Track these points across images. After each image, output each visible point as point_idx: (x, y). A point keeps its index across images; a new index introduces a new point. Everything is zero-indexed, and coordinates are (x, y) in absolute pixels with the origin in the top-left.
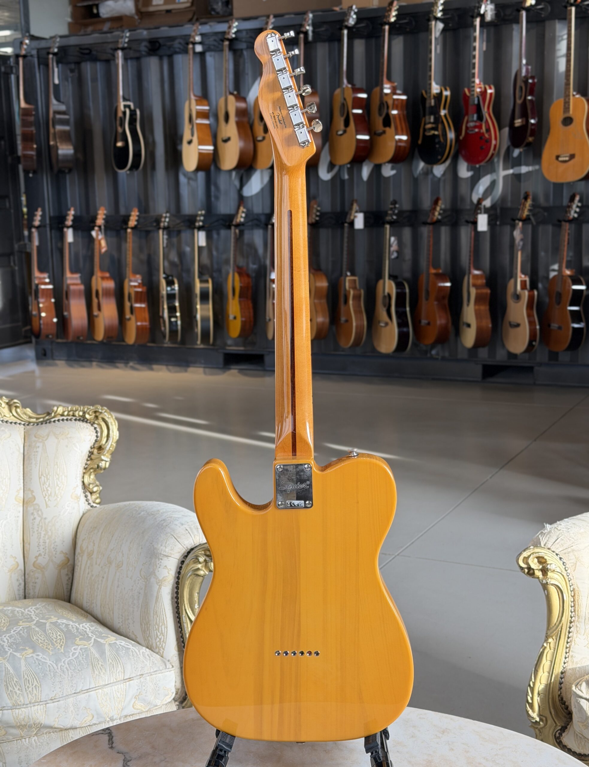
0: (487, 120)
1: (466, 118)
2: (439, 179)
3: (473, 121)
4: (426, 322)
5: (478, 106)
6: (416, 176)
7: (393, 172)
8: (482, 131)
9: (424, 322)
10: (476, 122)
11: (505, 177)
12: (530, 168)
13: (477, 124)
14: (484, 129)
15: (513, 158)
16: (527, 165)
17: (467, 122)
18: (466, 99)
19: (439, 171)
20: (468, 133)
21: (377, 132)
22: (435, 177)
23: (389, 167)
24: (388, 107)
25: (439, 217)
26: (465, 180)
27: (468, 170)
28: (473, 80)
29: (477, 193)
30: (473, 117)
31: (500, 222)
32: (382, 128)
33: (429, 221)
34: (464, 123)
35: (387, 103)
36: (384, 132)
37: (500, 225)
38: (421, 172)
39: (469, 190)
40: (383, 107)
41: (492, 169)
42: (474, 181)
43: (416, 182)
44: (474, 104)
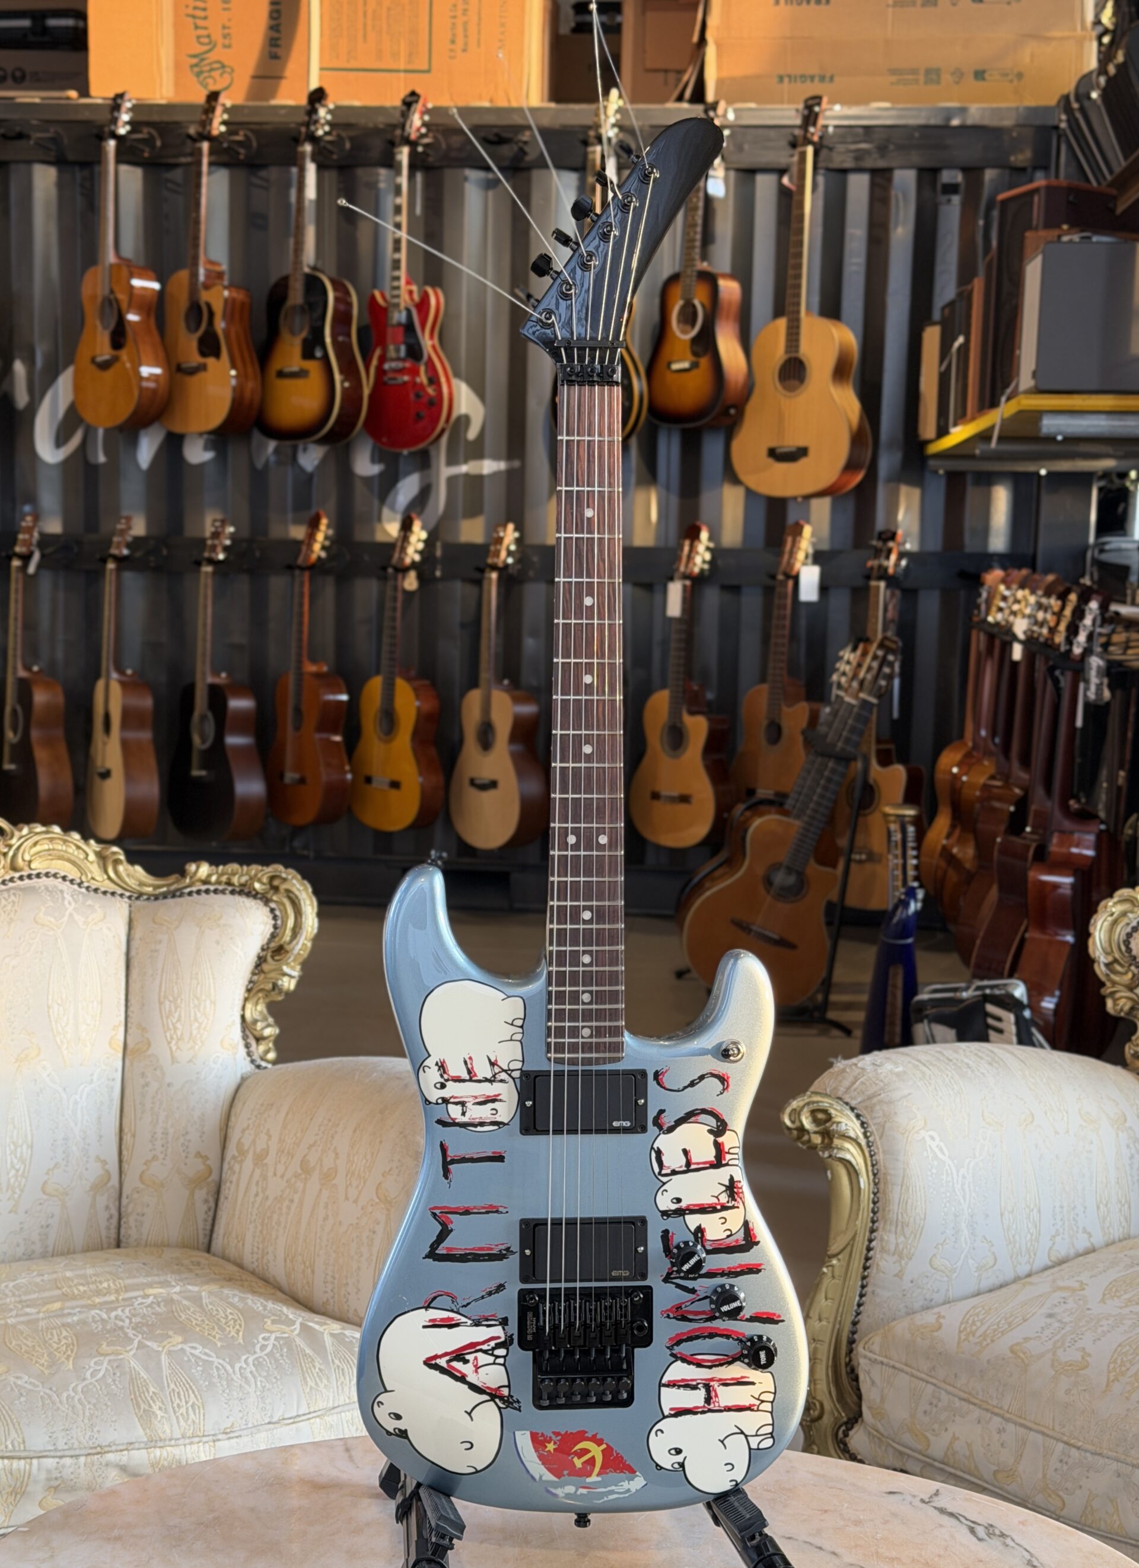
0: (430, 359)
1: (378, 352)
2: (310, 477)
3: (398, 359)
4: (297, 776)
5: (409, 328)
6: (259, 465)
7: (208, 456)
8: (418, 380)
9: (290, 776)
10: (403, 360)
11: (452, 481)
12: (501, 466)
13: (408, 365)
14: (423, 378)
15: (466, 440)
16: (496, 457)
17: (383, 359)
18: (377, 313)
19: (311, 458)
20: (385, 384)
21: (184, 366)
22: (302, 470)
23: (200, 443)
24: (211, 314)
25: (323, 554)
26: (368, 480)
27: (373, 461)
28: (396, 273)
29: (393, 508)
30: (398, 350)
31: (443, 571)
32: (196, 359)
33: (300, 561)
34: (375, 362)
35: (209, 306)
36: (203, 368)
37: (443, 579)
38: (272, 459)
39: (376, 502)
40: (197, 312)
41: (424, 462)
42: (387, 484)
43: (258, 478)
44: (399, 324)
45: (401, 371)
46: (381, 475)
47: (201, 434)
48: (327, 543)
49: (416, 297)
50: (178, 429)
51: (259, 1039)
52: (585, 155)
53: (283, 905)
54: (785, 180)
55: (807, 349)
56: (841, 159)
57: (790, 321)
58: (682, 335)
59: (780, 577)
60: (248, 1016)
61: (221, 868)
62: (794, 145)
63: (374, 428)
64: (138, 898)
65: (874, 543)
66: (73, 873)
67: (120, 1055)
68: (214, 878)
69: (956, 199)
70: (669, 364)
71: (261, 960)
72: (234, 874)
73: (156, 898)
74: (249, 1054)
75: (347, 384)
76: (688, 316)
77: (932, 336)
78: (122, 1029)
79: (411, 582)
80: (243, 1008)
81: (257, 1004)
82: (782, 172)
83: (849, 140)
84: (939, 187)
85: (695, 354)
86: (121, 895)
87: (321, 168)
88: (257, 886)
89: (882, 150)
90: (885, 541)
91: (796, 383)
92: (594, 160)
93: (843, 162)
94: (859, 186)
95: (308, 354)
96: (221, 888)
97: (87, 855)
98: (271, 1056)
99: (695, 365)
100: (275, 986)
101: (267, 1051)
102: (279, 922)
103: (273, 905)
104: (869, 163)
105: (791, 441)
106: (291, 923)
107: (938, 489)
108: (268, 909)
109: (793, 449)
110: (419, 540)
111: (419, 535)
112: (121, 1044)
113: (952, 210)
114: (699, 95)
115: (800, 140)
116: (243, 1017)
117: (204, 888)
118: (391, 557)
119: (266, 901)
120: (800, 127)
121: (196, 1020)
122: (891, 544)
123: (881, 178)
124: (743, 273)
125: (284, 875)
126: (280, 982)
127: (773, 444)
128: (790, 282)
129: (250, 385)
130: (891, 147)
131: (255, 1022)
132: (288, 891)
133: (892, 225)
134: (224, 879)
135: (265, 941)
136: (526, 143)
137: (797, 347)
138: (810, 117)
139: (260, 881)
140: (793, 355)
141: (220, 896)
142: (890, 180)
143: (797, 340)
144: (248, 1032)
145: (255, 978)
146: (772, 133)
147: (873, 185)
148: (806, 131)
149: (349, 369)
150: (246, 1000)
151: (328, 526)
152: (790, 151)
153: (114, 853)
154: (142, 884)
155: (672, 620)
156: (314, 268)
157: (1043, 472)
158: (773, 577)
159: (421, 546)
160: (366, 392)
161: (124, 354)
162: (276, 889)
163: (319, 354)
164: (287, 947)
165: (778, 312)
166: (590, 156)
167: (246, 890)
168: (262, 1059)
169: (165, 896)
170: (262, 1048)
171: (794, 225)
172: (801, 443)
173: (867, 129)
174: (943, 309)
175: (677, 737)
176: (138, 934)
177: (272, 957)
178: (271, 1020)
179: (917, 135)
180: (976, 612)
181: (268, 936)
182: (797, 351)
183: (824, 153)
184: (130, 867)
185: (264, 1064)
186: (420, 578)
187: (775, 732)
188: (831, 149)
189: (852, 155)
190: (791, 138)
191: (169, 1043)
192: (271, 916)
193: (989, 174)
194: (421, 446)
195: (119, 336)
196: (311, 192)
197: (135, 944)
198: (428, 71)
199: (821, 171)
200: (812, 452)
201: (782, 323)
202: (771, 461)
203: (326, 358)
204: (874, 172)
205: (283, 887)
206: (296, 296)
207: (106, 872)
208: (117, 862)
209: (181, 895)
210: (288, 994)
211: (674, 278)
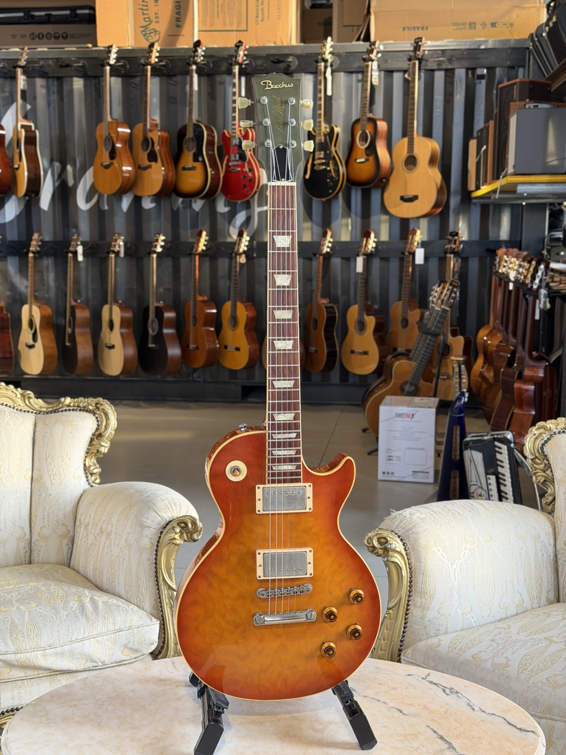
0: (249, 160)
1: (226, 158)
2: (198, 213)
3: (235, 160)
4: (195, 346)
5: (240, 146)
6: (175, 209)
7: (153, 205)
8: (244, 170)
9: (192, 346)
10: (238, 161)
11: (259, 214)
13: (240, 163)
14: (246, 169)
17: (228, 161)
18: (226, 140)
19: (198, 205)
20: (230, 172)
21: (142, 166)
22: (194, 211)
23: (149, 200)
24: (153, 143)
25: (204, 248)
26: (223, 214)
27: (225, 206)
28: (234, 122)
29: (234, 227)
30: (235, 157)
31: (257, 254)
32: (146, 163)
33: (194, 251)
34: (225, 162)
35: (152, 139)
36: (150, 167)
37: (257, 257)
38: (181, 206)
39: (227, 224)
40: (147, 142)
41: (248, 206)
42: (232, 215)
43: (175, 215)
44: (236, 145)
45: (237, 166)
46: (229, 212)
47: (149, 196)
48: (206, 243)
49: (243, 133)
50: (139, 194)
51: (92, 474)
52: (317, 67)
53: (102, 416)
54: (406, 76)
55: (417, 152)
56: (431, 65)
57: (409, 139)
58: (361, 146)
59: (407, 254)
60: (87, 464)
61: (76, 399)
62: (410, 60)
63: (226, 191)
64: (39, 413)
65: (449, 237)
66: (10, 403)
67: (30, 482)
68: (72, 404)
69: (484, 82)
70: (356, 160)
71: (92, 440)
72: (81, 402)
73: (47, 413)
74: (87, 481)
75: (213, 172)
76: (364, 138)
77: (473, 144)
78: (31, 471)
79: (243, 260)
80: (85, 460)
81: (91, 459)
82: (405, 71)
83: (435, 56)
84: (476, 76)
85: (367, 155)
86: (32, 412)
87: (200, 75)
88: (90, 407)
89: (450, 60)
90: (453, 236)
91: (413, 166)
92: (321, 69)
93: (432, 66)
94: (439, 77)
95: (196, 159)
96: (75, 408)
97: (17, 395)
98: (98, 481)
99: (367, 160)
100: (98, 451)
101: (96, 479)
102: (100, 423)
103: (97, 416)
104: (444, 67)
105: (410, 193)
106: (104, 424)
107: (476, 212)
108: (95, 417)
109: (411, 196)
110: (246, 241)
111: (246, 239)
112: (30, 477)
113: (481, 87)
114: (367, 38)
115: (413, 58)
116: (85, 465)
117: (68, 408)
118: (234, 248)
119: (94, 414)
120: (413, 51)
121: (62, 466)
122: (456, 238)
123: (450, 73)
124: (388, 118)
125: (101, 403)
126: (100, 449)
127: (402, 194)
128: (409, 121)
129: (171, 174)
130: (454, 59)
131: (90, 466)
132: (103, 409)
133: (455, 94)
134: (76, 404)
135: (94, 432)
136: (290, 62)
137: (413, 150)
138: (417, 47)
139: (91, 405)
140: (411, 154)
141: (75, 412)
142: (454, 74)
143: (413, 148)
144: (87, 471)
145: (90, 447)
146: (400, 54)
147: (446, 76)
148: (415, 53)
149: (214, 166)
150: (86, 457)
151: (206, 235)
152: (408, 62)
153: (28, 394)
154: (41, 407)
155: (358, 273)
156: (198, 121)
157: (524, 204)
158: (403, 254)
159: (247, 243)
160: (222, 175)
161: (115, 162)
162: (98, 408)
163: (200, 159)
164: (103, 434)
165: (404, 135)
166: (319, 68)
167: (86, 409)
168: (93, 483)
169: (51, 412)
170: (93, 478)
171: (411, 96)
172: (415, 194)
173: (443, 51)
174: (478, 132)
175: (361, 326)
176: (38, 429)
177: (97, 438)
178: (98, 466)
179: (465, 53)
180: (494, 267)
181: (95, 429)
182: (413, 153)
183: (424, 63)
184: (36, 400)
185: (94, 485)
186: (247, 257)
187: (405, 322)
188: (427, 61)
189: (436, 63)
190: (409, 57)
191: (50, 476)
192: (96, 420)
193: (498, 71)
194: (246, 199)
195: (113, 154)
196: (196, 87)
197: (37, 434)
198: (246, 30)
199: (423, 71)
200: (420, 198)
201: (406, 140)
202: (402, 202)
203: (204, 161)
204: (446, 70)
205: (101, 408)
206: (190, 134)
207: (25, 403)
208: (29, 398)
209: (58, 412)
210: (104, 454)
211: (357, 121)
